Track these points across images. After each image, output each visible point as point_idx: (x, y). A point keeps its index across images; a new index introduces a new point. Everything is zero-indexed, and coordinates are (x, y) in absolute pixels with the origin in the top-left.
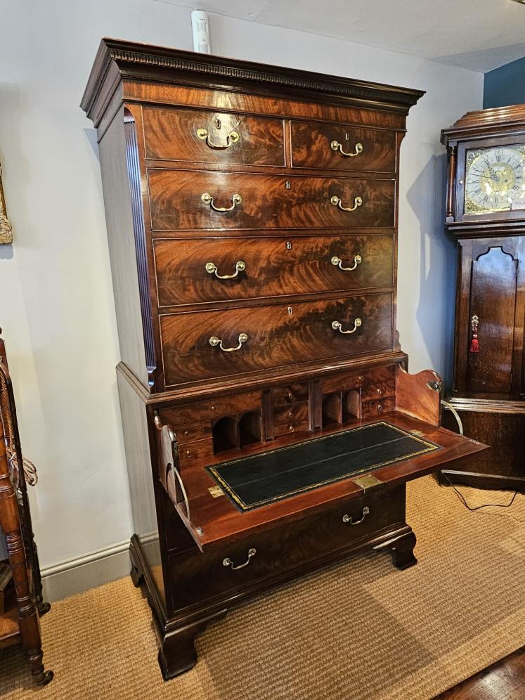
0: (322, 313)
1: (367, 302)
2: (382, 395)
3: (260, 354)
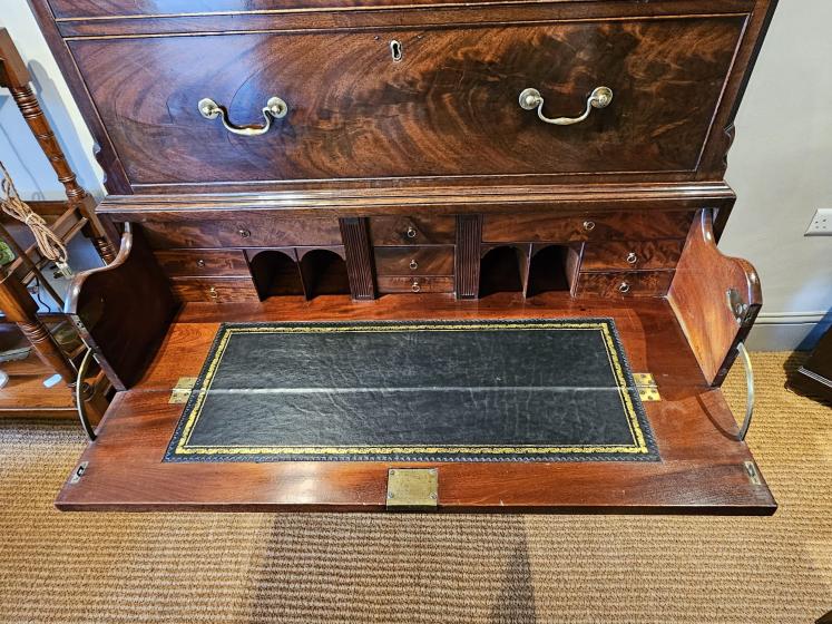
0: (491, 63)
1: (646, 41)
2: (638, 265)
3: (324, 147)
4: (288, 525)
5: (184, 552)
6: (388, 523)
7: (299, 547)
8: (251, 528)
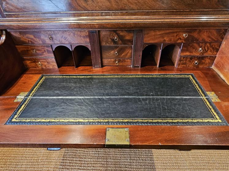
2: (203, 53)
4: (68, 156)
5: (29, 166)
6: (104, 155)
7: (71, 164)
8: (54, 157)
